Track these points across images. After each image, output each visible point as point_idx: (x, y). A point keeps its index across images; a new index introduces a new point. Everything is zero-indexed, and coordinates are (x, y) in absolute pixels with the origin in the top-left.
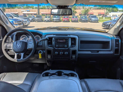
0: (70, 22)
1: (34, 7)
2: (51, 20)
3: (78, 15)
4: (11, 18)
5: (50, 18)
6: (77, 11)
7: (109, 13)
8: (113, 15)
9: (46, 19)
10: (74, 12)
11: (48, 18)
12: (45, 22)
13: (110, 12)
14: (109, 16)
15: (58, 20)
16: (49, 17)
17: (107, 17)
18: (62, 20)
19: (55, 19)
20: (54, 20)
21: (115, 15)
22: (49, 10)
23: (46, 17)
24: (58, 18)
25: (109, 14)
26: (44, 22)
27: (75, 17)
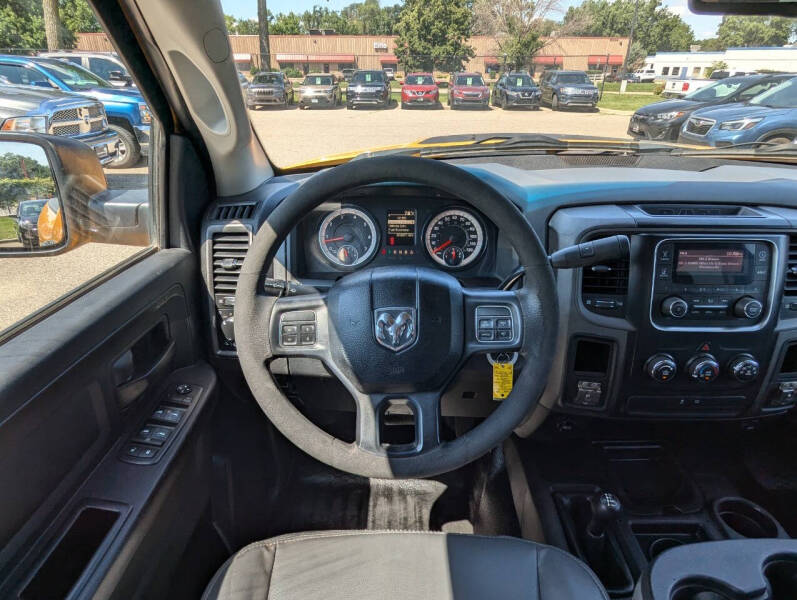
0: (442, 108)
1: (235, 25)
2: (338, 97)
3: (481, 69)
4: (123, 84)
5: (329, 88)
6: (472, 42)
7: (644, 57)
8: (666, 71)
9: (309, 92)
10: (461, 53)
11: (323, 83)
12: (302, 108)
13: (651, 53)
14: (644, 76)
15: (376, 95)
16: (325, 81)
17: (637, 81)
18: (398, 98)
19: (359, 89)
20: (353, 95)
21: (676, 70)
22: (318, 38)
23: (311, 81)
24: (379, 88)
25: (643, 65)
26: (298, 111)
27: (469, 81)
